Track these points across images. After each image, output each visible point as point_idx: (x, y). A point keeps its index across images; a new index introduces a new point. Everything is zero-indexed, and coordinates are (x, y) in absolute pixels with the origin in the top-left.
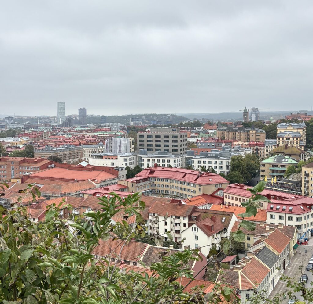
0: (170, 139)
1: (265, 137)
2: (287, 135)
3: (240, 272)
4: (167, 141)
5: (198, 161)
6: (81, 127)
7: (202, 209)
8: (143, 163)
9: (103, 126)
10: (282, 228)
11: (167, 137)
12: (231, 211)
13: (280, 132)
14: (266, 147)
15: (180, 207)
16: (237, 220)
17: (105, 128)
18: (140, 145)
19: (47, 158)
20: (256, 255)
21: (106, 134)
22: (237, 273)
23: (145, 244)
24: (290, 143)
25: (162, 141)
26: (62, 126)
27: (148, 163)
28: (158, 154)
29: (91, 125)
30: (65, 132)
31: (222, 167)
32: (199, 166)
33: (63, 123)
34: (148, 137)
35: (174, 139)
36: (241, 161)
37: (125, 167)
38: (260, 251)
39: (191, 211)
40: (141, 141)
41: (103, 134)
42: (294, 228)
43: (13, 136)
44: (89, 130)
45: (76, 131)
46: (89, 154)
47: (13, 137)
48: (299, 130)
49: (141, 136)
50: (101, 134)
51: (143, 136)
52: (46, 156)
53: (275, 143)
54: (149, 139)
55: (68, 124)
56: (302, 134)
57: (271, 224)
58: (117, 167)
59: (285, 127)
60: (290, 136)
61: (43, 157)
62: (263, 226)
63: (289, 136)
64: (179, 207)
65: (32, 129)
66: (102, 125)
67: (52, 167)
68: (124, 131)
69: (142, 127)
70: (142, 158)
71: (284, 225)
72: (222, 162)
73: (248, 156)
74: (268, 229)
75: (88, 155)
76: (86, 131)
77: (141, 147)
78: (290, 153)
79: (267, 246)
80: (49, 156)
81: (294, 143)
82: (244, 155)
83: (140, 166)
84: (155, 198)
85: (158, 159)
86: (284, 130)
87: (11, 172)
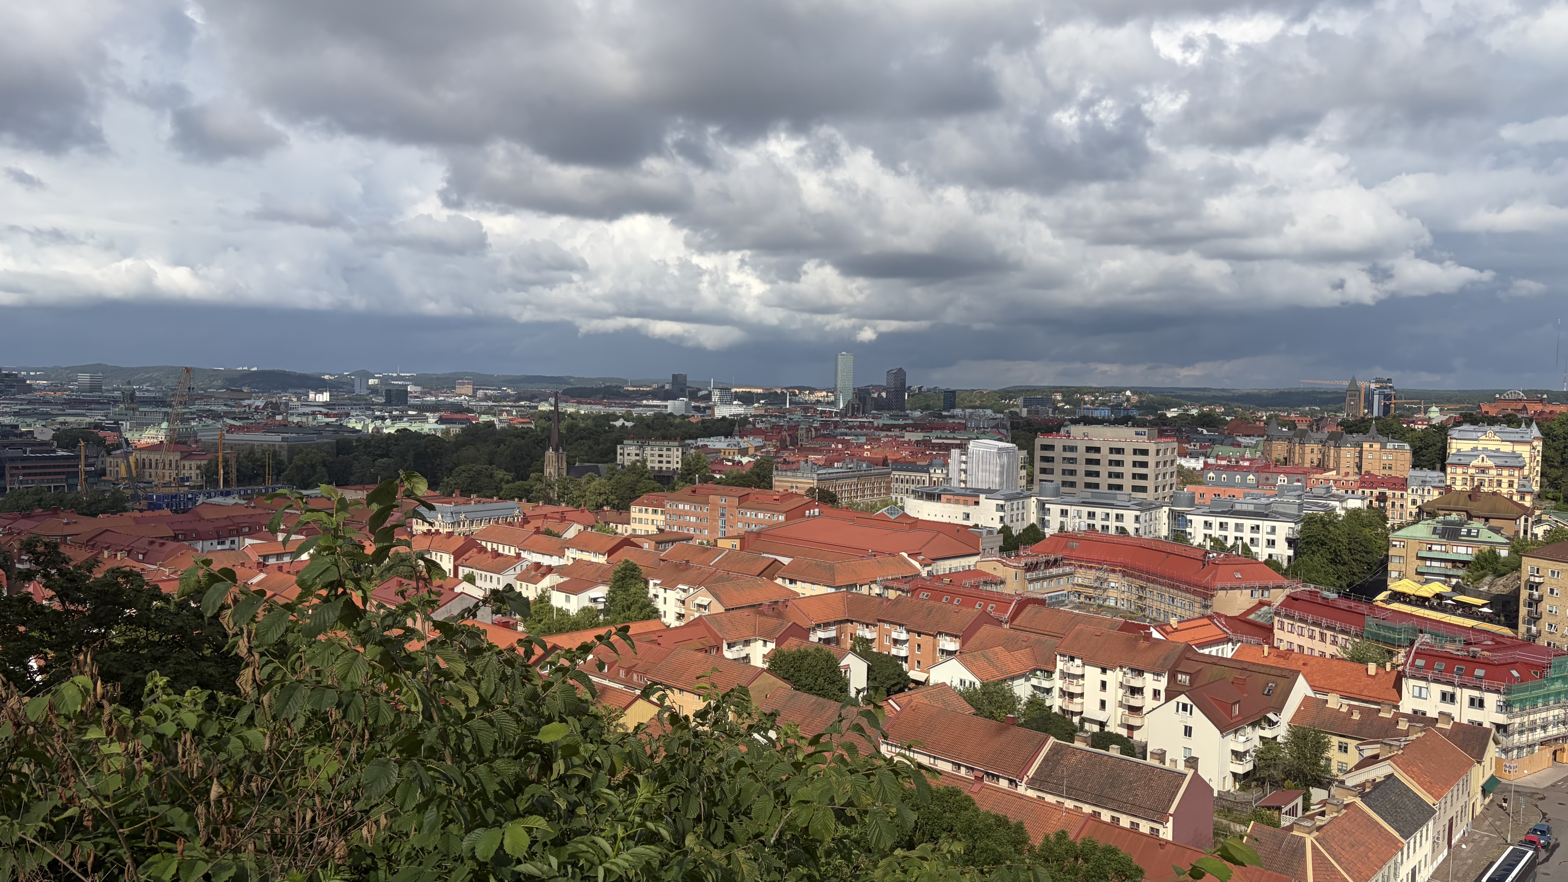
0: (1129, 458)
1: (1408, 465)
2: (1480, 459)
3: (1309, 840)
4: (1119, 463)
5: (1206, 522)
6: (891, 417)
7: (1210, 656)
8: (1047, 518)
9: (946, 417)
10: (1449, 727)
11: (1119, 451)
12: (1294, 668)
13: (1459, 450)
14: (1410, 491)
15: (1146, 644)
16: (1311, 694)
17: (951, 421)
18: (1043, 471)
19: (802, 492)
20: (1363, 796)
21: (954, 438)
22: (1301, 842)
23: (1042, 735)
24: (1486, 484)
25: (1104, 462)
26: (843, 414)
27: (1063, 519)
28: (1093, 497)
29: (917, 414)
30: (850, 428)
31: (1273, 542)
32: (1206, 535)
33: (846, 407)
34: (1065, 449)
35: (1140, 458)
36: (1331, 528)
37: (999, 526)
38: (1376, 785)
39: (1176, 657)
40: (1044, 459)
41: (946, 438)
42: (1489, 731)
43: (728, 434)
44: (909, 425)
45: (878, 428)
46: (907, 486)
47: (726, 437)
48: (1519, 449)
49: (1045, 447)
50: (941, 438)
51: (1051, 448)
52: (802, 488)
53: (1440, 481)
54: (1069, 455)
55: (858, 409)
56: (1527, 461)
57: (1415, 712)
58: (976, 526)
59: (1474, 435)
60: (1489, 463)
61: (794, 490)
62: (1389, 716)
63: (1485, 464)
64: (1143, 644)
65: (774, 420)
66: (944, 413)
67: (814, 516)
68: (1002, 431)
69: (1051, 421)
70: (1047, 506)
71: (1457, 720)
72: (1273, 529)
73: (1354, 514)
74: (1403, 725)
75: (904, 491)
76: (903, 428)
77: (1044, 477)
78: (1487, 514)
79: (1396, 774)
80: (808, 486)
81: (1499, 484)
82: (1343, 513)
83: (1039, 526)
84: (1077, 615)
85: (1091, 509)
86: (1472, 446)
87: (717, 521)
